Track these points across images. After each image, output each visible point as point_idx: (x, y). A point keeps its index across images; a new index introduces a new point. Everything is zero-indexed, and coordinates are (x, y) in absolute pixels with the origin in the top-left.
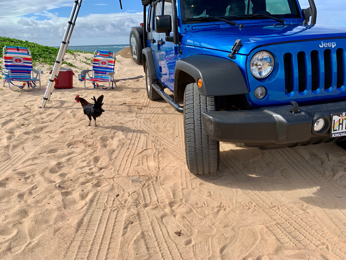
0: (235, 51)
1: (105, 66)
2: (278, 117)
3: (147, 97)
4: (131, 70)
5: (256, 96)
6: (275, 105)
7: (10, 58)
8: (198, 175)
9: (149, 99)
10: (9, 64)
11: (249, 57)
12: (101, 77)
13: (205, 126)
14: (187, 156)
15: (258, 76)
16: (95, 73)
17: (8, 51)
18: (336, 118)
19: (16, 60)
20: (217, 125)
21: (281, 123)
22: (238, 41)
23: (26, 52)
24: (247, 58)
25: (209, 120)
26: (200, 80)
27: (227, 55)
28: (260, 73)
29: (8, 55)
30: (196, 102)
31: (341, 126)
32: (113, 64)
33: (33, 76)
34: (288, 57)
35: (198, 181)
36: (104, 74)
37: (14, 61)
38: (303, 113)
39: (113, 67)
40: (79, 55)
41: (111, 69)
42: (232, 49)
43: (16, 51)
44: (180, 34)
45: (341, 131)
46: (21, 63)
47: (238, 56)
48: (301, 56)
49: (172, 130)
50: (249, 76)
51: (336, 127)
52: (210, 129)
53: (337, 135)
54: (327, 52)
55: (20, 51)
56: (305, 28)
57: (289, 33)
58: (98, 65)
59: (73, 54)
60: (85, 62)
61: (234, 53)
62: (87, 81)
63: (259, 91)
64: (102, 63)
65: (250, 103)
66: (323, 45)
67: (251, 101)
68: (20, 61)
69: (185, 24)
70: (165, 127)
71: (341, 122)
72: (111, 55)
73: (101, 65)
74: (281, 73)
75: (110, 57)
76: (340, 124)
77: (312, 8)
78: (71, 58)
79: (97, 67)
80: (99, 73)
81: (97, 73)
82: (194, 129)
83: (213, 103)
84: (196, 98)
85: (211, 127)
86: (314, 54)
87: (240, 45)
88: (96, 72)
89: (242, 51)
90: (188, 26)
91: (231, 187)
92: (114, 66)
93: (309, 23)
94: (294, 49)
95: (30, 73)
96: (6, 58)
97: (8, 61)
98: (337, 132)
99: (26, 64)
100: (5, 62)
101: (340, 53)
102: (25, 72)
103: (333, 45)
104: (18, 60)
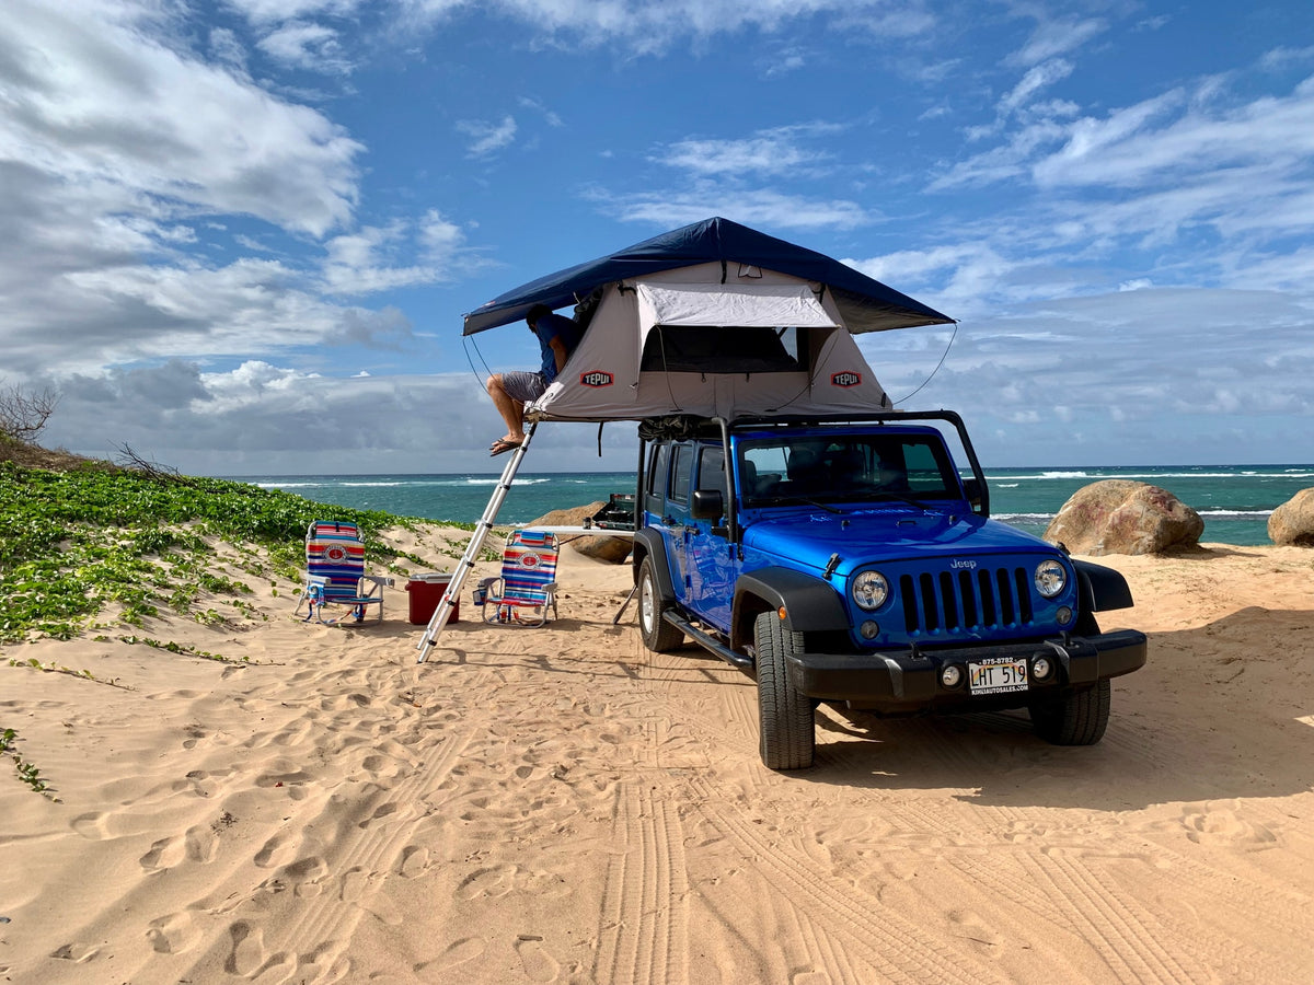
0: (831, 570)
1: (532, 568)
2: (891, 663)
3: (641, 645)
4: (573, 575)
5: (864, 635)
6: (889, 648)
7: (321, 548)
8: (779, 770)
9: (647, 650)
10: (317, 561)
11: (850, 578)
12: (520, 595)
13: (792, 676)
14: (762, 728)
15: (865, 605)
16: (506, 585)
17: (319, 532)
18: (973, 667)
19: (332, 554)
20: (809, 671)
21: (895, 670)
22: (834, 556)
23: (354, 534)
24: (848, 580)
25: (797, 664)
26: (783, 609)
27: (819, 573)
28: (870, 602)
29: (317, 542)
30: (776, 641)
31: (983, 679)
32: (553, 564)
33: (362, 589)
34: (906, 582)
35: (781, 777)
36: (528, 587)
37: (327, 555)
38: (925, 658)
39: (552, 570)
40: (428, 532)
41: (547, 574)
42: (827, 566)
43: (333, 532)
44: (740, 526)
45: (983, 686)
46: (341, 559)
47: (834, 576)
48: (926, 580)
49: (717, 710)
50: (852, 606)
51: (976, 681)
53: (979, 692)
54: (965, 575)
55: (342, 533)
58: (515, 566)
59: (412, 530)
60: (448, 552)
61: (830, 572)
62: (489, 605)
63: (868, 628)
64: (526, 561)
65: (857, 646)
66: (957, 565)
67: (857, 642)
68: (340, 554)
69: (749, 508)
70: (701, 705)
71: (982, 673)
72: (549, 542)
73: (523, 566)
74: (897, 602)
75: (545, 547)
76: (981, 676)
78: (408, 542)
79: (512, 571)
80: (517, 586)
81: (512, 585)
82: (774, 682)
83: (802, 643)
84: (776, 634)
85: (800, 675)
86: (945, 577)
87: (838, 562)
88: (510, 583)
89: (841, 570)
90: (754, 512)
91: (836, 783)
92: (555, 567)
94: (915, 571)
95: (356, 585)
96: (312, 548)
97: (317, 554)
98: (979, 688)
99: (351, 562)
100: (310, 557)
101: (984, 575)
102: (347, 580)
103: (972, 564)
104: (336, 553)
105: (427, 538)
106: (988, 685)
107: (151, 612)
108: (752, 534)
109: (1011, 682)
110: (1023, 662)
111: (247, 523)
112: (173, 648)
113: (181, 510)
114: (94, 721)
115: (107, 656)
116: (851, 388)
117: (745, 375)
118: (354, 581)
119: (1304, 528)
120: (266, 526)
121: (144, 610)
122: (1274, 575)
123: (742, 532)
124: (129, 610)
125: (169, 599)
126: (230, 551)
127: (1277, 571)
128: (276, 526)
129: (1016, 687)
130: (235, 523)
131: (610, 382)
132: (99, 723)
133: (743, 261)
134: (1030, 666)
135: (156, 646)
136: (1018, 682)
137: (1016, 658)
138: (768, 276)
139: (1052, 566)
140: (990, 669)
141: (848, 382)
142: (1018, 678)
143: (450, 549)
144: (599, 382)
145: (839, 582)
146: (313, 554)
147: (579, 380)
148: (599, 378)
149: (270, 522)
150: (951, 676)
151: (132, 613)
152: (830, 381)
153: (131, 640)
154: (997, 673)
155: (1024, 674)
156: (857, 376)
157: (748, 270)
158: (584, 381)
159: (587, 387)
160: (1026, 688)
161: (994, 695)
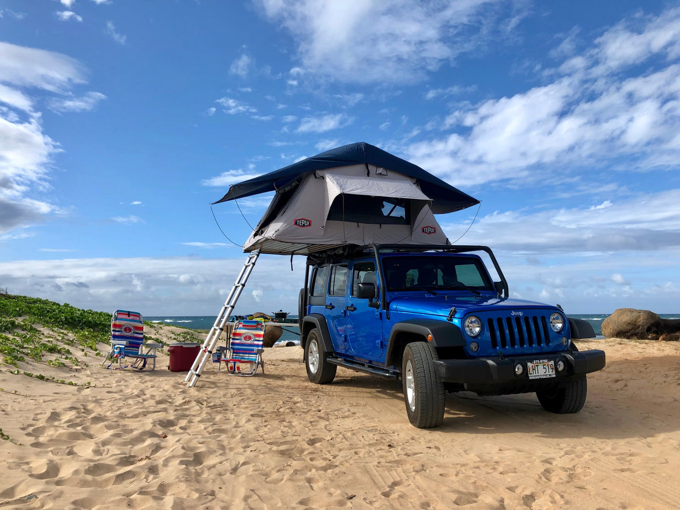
0: (452, 316)
1: (249, 342)
2: (490, 362)
5: (472, 350)
6: (489, 357)
7: (119, 326)
10: (117, 333)
11: (463, 320)
13: (436, 371)
15: (470, 334)
17: (119, 316)
18: (529, 364)
19: (126, 330)
20: (448, 368)
21: (493, 366)
22: (452, 309)
23: (138, 319)
24: (462, 321)
25: (441, 364)
26: (430, 335)
27: (445, 319)
28: (472, 333)
29: (118, 322)
31: (534, 370)
33: (142, 351)
34: (490, 321)
37: (123, 330)
42: (450, 314)
43: (126, 317)
44: (387, 301)
45: (535, 374)
46: (130, 333)
47: (454, 319)
48: (500, 321)
50: (465, 334)
51: (531, 370)
52: (442, 372)
53: (533, 378)
54: (518, 319)
55: (131, 318)
56: (499, 300)
57: (485, 303)
58: (239, 341)
63: (473, 346)
66: (513, 313)
67: (468, 354)
68: (130, 330)
71: (534, 368)
72: (260, 326)
73: (244, 341)
74: (488, 334)
75: (257, 329)
76: (533, 369)
77: (503, 281)
85: (444, 370)
86: (509, 320)
87: (455, 312)
89: (457, 316)
90: (393, 294)
93: (503, 295)
94: (494, 316)
95: (139, 348)
96: (115, 325)
97: (117, 329)
98: (533, 376)
99: (136, 335)
100: (114, 331)
101: (526, 319)
102: (134, 345)
103: (521, 314)
104: (128, 329)
105: (161, 331)
106: (537, 374)
107: (21, 359)
108: (394, 306)
109: (547, 373)
110: (552, 362)
111: (58, 318)
112: (41, 378)
113: (16, 310)
114: (17, 409)
115: (4, 380)
116: (432, 235)
117: (379, 225)
118: (137, 346)
119: (620, 328)
120: (70, 320)
121: (16, 358)
122: (620, 346)
123: (388, 304)
124: (9, 357)
125: (29, 353)
126: (51, 333)
127: (621, 344)
128: (75, 321)
129: (550, 375)
130: (50, 318)
131: (310, 225)
132: (20, 411)
133: (378, 165)
134: (556, 364)
135: (31, 376)
136: (551, 373)
137: (549, 360)
138: (391, 174)
139: (556, 315)
140: (537, 366)
141: (430, 231)
142: (551, 370)
143: (175, 337)
144: (304, 224)
145: (456, 321)
146: (115, 329)
147: (293, 223)
148: (304, 222)
149: (72, 318)
150: (519, 370)
151: (11, 359)
152: (421, 231)
153: (16, 372)
154: (541, 367)
155: (553, 369)
156: (434, 229)
157: (380, 170)
158: (296, 223)
159: (298, 227)
160: (554, 376)
161: (540, 379)
